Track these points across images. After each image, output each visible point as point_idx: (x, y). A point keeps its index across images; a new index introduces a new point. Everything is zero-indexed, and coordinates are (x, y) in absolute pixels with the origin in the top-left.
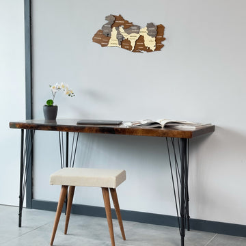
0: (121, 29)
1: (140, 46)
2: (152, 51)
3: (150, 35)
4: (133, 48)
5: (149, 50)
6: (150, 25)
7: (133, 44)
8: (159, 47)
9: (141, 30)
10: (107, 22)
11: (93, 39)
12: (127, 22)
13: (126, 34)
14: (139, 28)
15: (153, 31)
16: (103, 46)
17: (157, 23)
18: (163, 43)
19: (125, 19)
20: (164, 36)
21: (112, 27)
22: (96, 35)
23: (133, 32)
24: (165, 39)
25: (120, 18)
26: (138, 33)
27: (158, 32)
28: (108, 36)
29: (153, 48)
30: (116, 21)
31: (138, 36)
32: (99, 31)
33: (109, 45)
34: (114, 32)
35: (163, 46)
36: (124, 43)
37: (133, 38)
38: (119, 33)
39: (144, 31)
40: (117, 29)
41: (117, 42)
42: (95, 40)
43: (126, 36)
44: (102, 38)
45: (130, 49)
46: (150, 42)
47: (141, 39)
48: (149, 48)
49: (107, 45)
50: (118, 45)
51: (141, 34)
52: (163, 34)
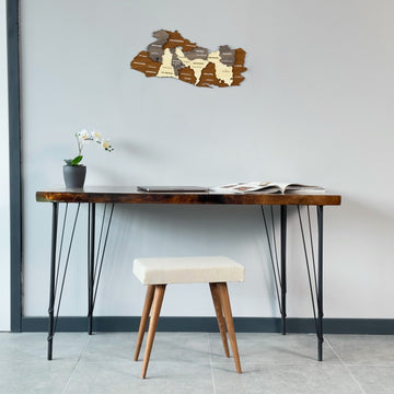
0: (179, 51)
1: (209, 78)
2: (227, 85)
3: (224, 63)
4: (198, 81)
5: (222, 84)
6: (223, 49)
7: (198, 75)
8: (237, 81)
9: (210, 55)
10: (155, 40)
11: (132, 64)
12: (187, 42)
13: (186, 59)
14: (206, 51)
15: (229, 57)
16: (148, 75)
17: (234, 46)
18: (243, 74)
19: (185, 37)
20: (245, 66)
21: (164, 48)
22: (136, 59)
23: (198, 58)
24: (246, 69)
25: (176, 35)
26: (205, 59)
27: (236, 59)
28: (158, 62)
29: (229, 82)
30: (170, 40)
31: (206, 63)
32: (142, 53)
33: (160, 74)
34: (167, 56)
35: (243, 79)
36: (183, 73)
37: (198, 67)
38: (175, 57)
39: (215, 57)
40: (173, 50)
41: (172, 70)
42: (134, 66)
43: (187, 62)
44: (147, 63)
45: (193, 81)
46: (224, 72)
47: (211, 67)
48: (223, 81)
49: (155, 75)
50: (174, 75)
51: (210, 60)
52: (243, 62)
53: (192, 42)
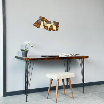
1: (51, 29)
5: (54, 30)
6: (54, 22)
7: (49, 28)
8: (57, 29)
10: (39, 19)
11: (34, 25)
12: (46, 20)
14: (51, 22)
15: (55, 24)
16: (37, 27)
17: (56, 21)
20: (59, 26)
21: (41, 21)
22: (35, 23)
24: (59, 27)
26: (50, 24)
27: (57, 24)
28: (40, 24)
30: (43, 19)
31: (51, 25)
32: (36, 22)
34: (42, 23)
36: (46, 27)
37: (49, 26)
38: (44, 23)
39: (52, 24)
40: (43, 22)
41: (43, 27)
43: (46, 25)
44: (37, 24)
45: (47, 29)
46: (54, 27)
47: (52, 26)
49: (39, 28)
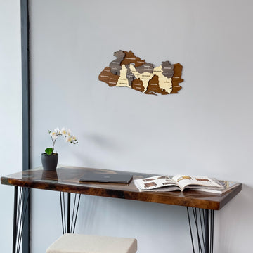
0: (132, 67)
1: (154, 88)
2: (167, 93)
3: (165, 76)
4: (145, 90)
5: (164, 92)
6: (165, 64)
7: (145, 85)
8: (175, 90)
9: (155, 69)
10: (115, 58)
11: (100, 77)
12: (139, 59)
13: (137, 73)
14: (153, 66)
15: (169, 71)
16: (110, 85)
17: (174, 62)
18: (181, 84)
19: (137, 56)
20: (182, 77)
21: (121, 65)
22: (103, 73)
23: (146, 71)
24: (182, 80)
25: (131, 54)
26: (151, 72)
27: (175, 72)
28: (117, 75)
29: (169, 91)
30: (126, 58)
31: (152, 75)
32: (107, 68)
33: (118, 85)
34: (124, 70)
35: (181, 88)
36: (135, 83)
37: (145, 78)
38: (129, 71)
39: (158, 71)
40: (128, 67)
41: (127, 82)
42: (101, 79)
43: (138, 75)
44: (110, 76)
45: (142, 90)
46: (166, 83)
47: (155, 79)
48: (164, 90)
49: (115, 85)
50: (128, 85)
51: (154, 73)
52: (180, 75)
53: (142, 59)
